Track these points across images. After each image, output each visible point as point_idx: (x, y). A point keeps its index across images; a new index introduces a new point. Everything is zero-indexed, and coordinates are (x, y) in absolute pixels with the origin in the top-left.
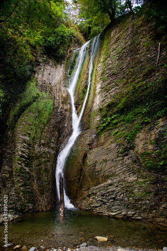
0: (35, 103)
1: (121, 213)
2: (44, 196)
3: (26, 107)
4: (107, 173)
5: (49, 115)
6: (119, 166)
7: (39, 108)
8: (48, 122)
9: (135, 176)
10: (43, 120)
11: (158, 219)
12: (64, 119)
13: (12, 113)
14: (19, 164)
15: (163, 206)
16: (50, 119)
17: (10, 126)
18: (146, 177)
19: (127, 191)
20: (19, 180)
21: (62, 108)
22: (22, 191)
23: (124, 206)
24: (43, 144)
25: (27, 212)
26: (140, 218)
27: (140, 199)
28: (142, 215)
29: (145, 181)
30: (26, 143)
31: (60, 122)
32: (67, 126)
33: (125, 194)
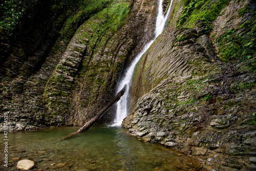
0: (105, 10)
1: (148, 133)
2: (86, 109)
3: (91, 14)
4: (159, 76)
5: (122, 20)
6: (172, 61)
7: (109, 14)
8: (119, 28)
9: (189, 72)
10: (113, 26)
11: (197, 149)
12: (143, 23)
13: (69, 21)
14: (59, 72)
15: (212, 124)
16: (123, 25)
17: (65, 35)
18: (205, 72)
19: (167, 98)
20: (51, 89)
21: (142, 11)
22: (51, 101)
23: (158, 122)
24: (106, 52)
25: (53, 124)
26: (171, 144)
27: (183, 111)
28: (177, 139)
29: (202, 79)
30: (78, 51)
31: (137, 27)
32: (148, 31)
33: (163, 103)
